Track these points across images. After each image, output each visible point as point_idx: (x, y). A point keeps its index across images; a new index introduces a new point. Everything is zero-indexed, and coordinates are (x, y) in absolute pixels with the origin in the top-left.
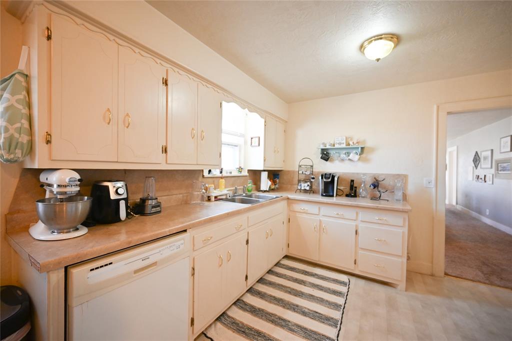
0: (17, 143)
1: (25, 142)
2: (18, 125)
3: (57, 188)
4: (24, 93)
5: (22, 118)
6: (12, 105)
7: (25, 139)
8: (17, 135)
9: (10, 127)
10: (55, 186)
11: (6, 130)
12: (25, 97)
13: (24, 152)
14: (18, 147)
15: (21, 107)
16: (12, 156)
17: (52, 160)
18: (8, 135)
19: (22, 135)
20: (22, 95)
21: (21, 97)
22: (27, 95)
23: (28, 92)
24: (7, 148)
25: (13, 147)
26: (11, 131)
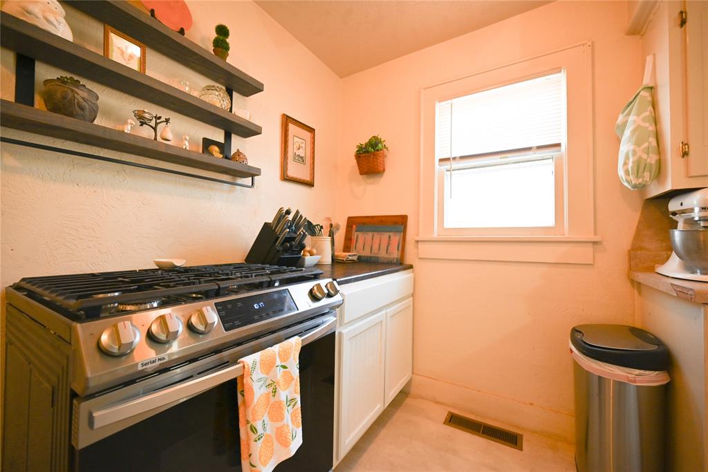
0: (646, 165)
1: (653, 162)
2: (646, 145)
3: (700, 211)
4: (650, 108)
5: (649, 137)
6: (639, 125)
7: (653, 159)
8: (645, 156)
9: (637, 149)
10: (697, 209)
11: (634, 152)
12: (651, 113)
13: (653, 174)
14: (646, 169)
15: (647, 125)
16: (640, 180)
17: (690, 177)
18: (636, 158)
19: (651, 155)
20: (648, 112)
21: (647, 113)
22: (652, 109)
23: (654, 105)
24: (636, 173)
25: (641, 170)
26: (639, 154)
